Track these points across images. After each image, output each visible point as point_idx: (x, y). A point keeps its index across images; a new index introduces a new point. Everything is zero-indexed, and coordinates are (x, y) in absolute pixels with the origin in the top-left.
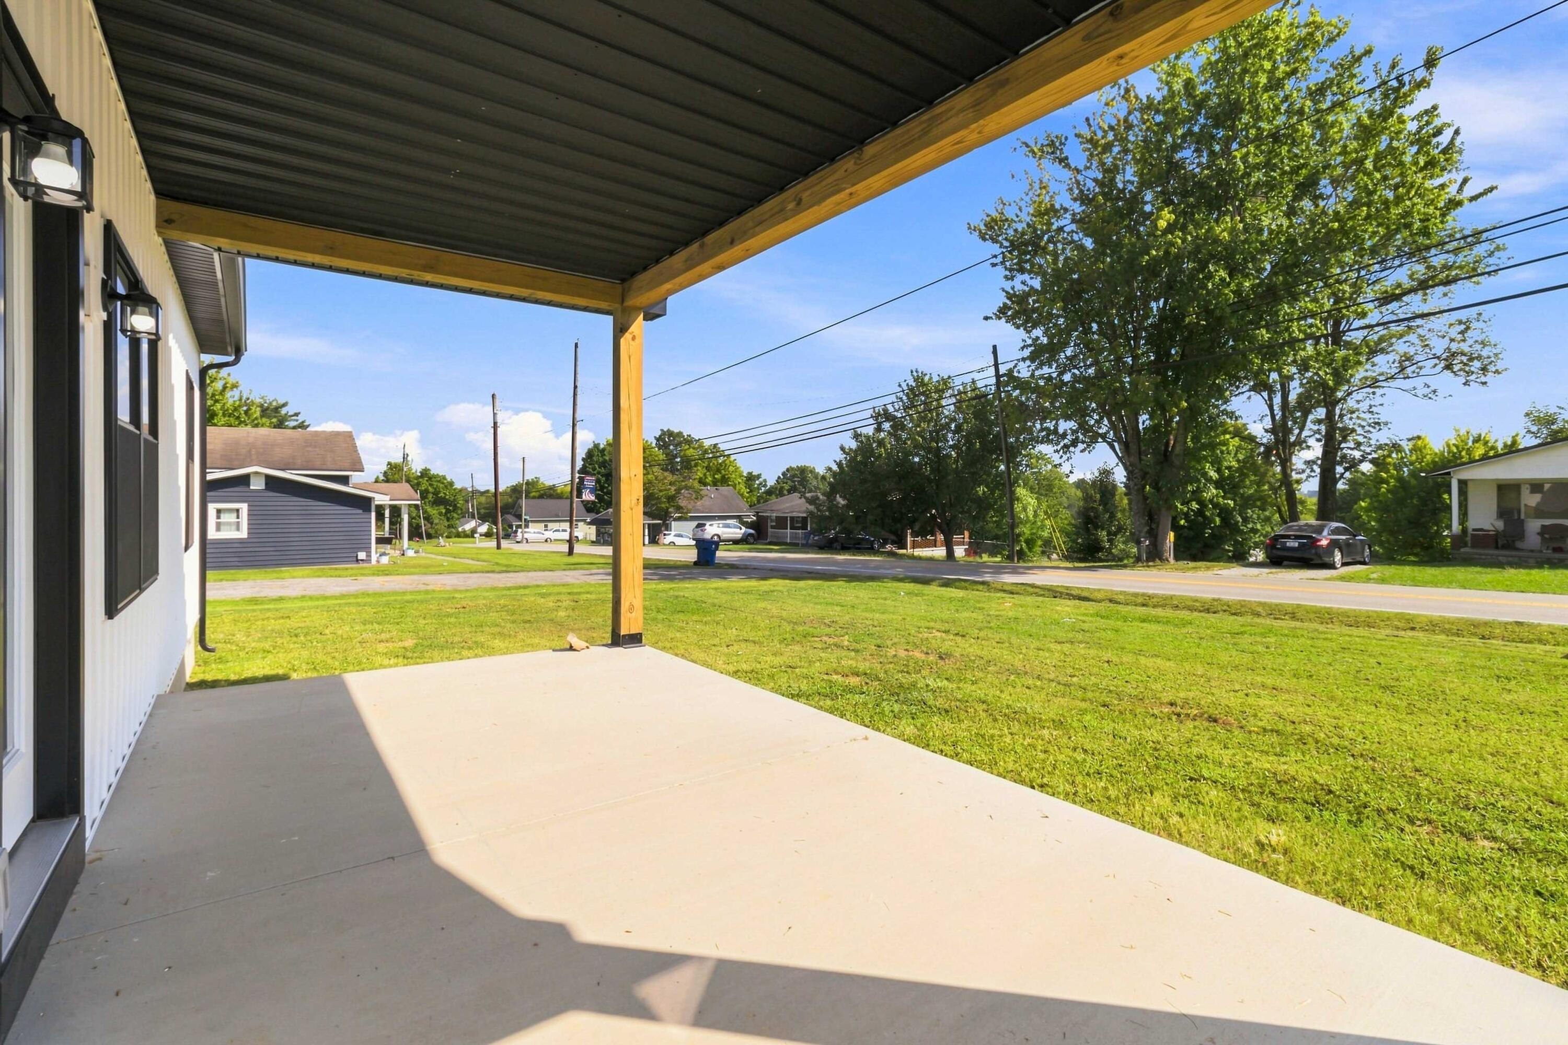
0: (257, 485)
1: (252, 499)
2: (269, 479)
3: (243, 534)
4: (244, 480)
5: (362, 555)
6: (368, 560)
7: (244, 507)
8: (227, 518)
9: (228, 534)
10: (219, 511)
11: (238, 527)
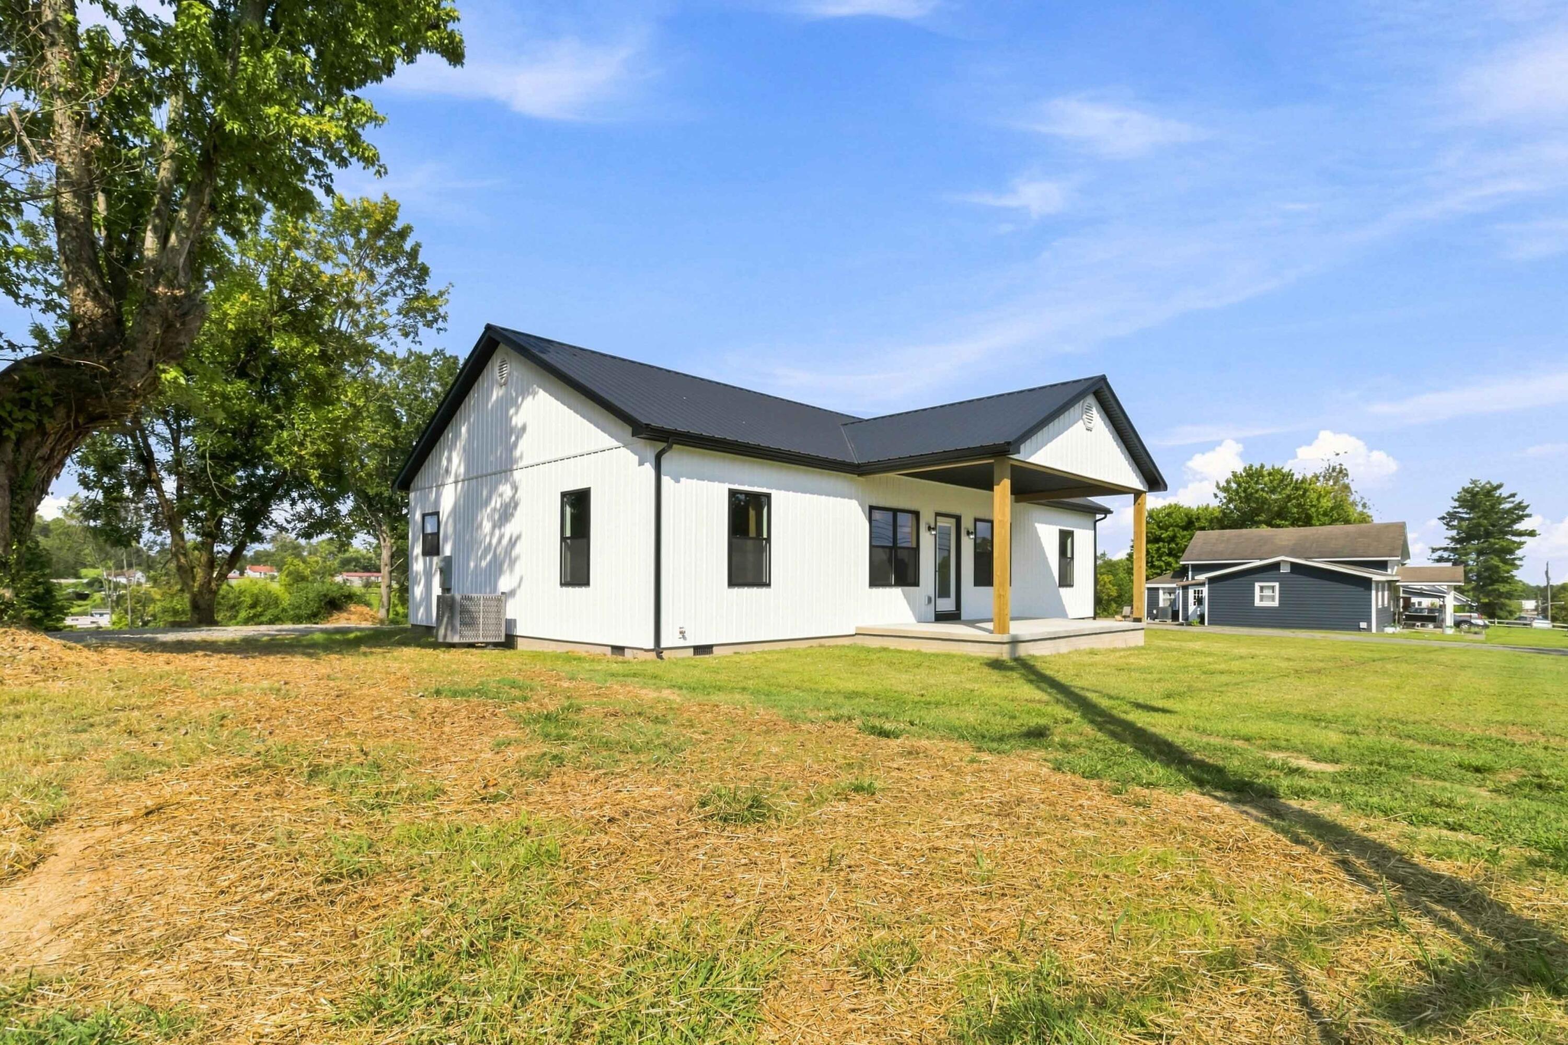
0: (1285, 569)
1: (1282, 579)
2: (1293, 565)
3: (1276, 604)
4: (1276, 566)
5: (1363, 625)
6: (1369, 629)
7: (1277, 585)
8: (1268, 593)
9: (1267, 604)
10: (1262, 588)
11: (1273, 599)
